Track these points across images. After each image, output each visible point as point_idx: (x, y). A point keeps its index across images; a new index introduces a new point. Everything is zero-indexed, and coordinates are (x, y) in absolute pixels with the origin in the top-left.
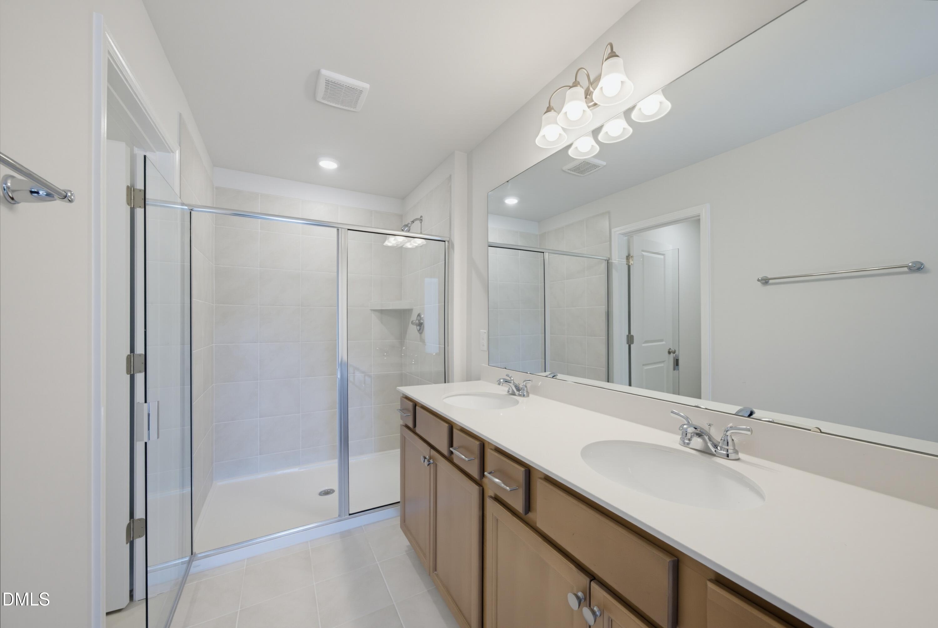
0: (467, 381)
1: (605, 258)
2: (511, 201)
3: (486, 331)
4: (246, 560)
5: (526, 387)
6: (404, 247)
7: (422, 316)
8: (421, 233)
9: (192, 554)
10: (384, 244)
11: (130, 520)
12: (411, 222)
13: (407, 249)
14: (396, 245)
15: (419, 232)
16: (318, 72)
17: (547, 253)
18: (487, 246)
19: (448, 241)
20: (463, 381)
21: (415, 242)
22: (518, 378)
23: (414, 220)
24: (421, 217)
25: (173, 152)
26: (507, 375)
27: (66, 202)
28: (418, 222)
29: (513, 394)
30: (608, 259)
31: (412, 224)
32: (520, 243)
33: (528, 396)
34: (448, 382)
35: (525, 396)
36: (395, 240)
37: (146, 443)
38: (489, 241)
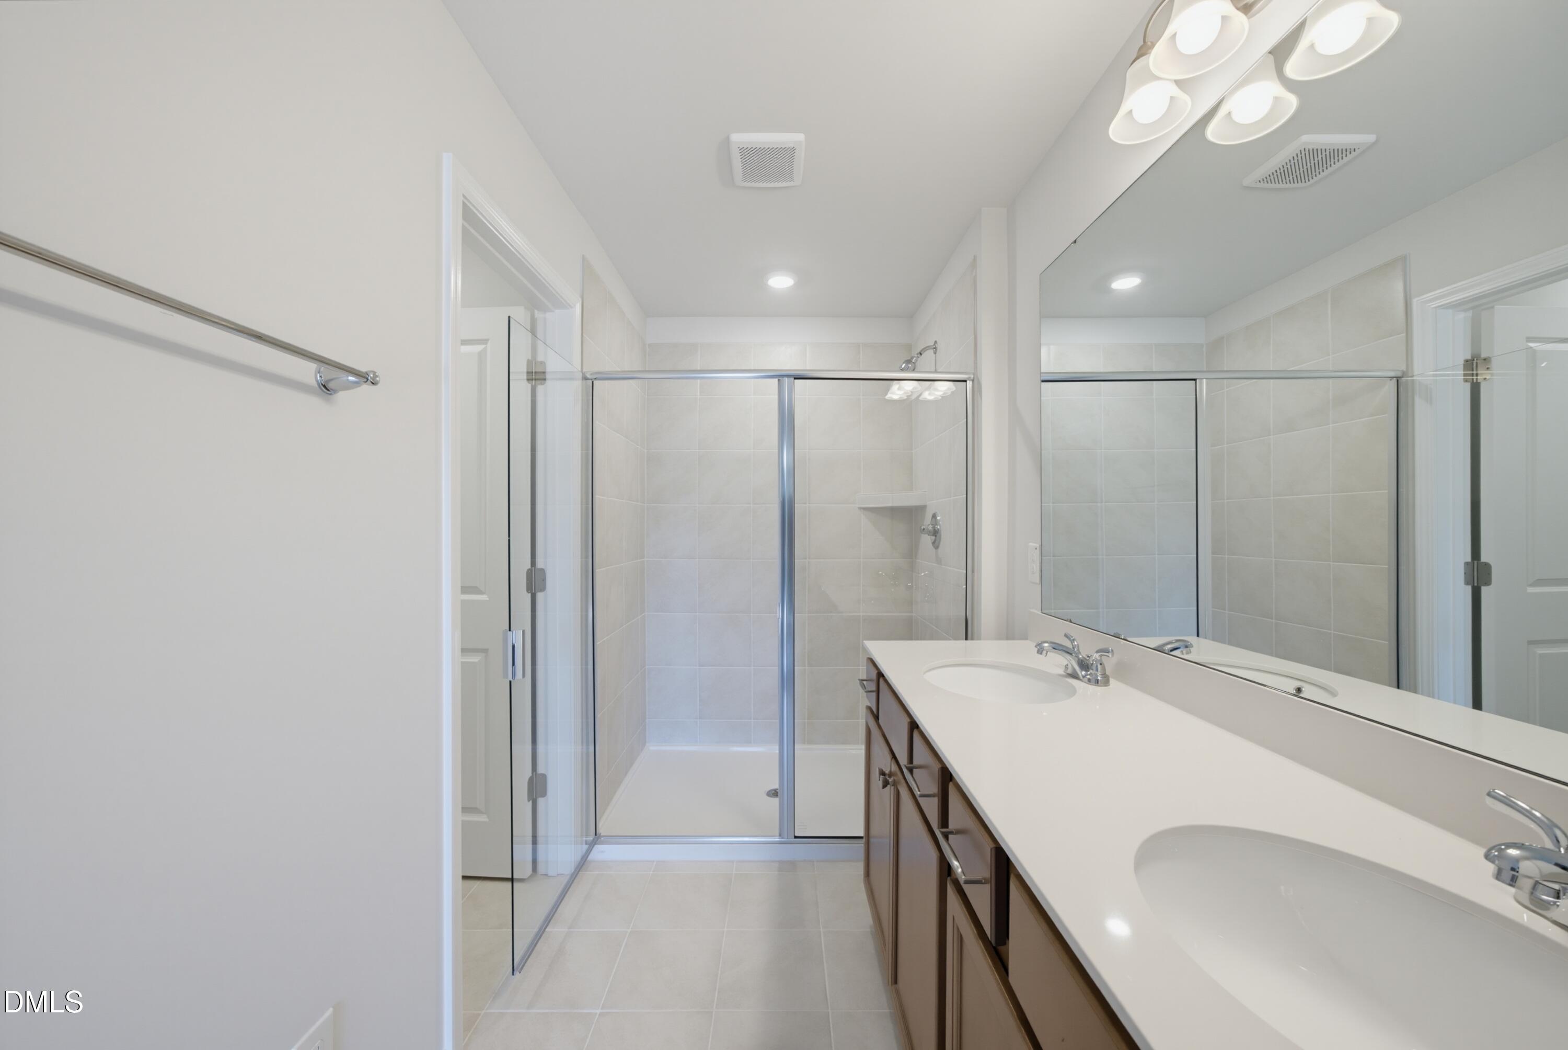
0: (1008, 639)
1: (1392, 374)
2: (1125, 283)
3: (1038, 545)
4: (655, 863)
5: (1101, 664)
6: (921, 398)
7: (938, 518)
8: (936, 372)
9: (596, 835)
10: (887, 397)
11: (532, 773)
12: (917, 354)
13: (927, 402)
14: (906, 398)
15: (933, 370)
16: (726, 143)
17: (1204, 380)
18: (1040, 381)
19: (973, 381)
20: (999, 637)
21: (936, 390)
22: (1088, 645)
23: (922, 351)
24: (936, 342)
25: (571, 307)
26: (1066, 636)
27: (368, 385)
28: (931, 352)
29: (1074, 676)
30: (1399, 374)
31: (918, 357)
32: (1157, 366)
33: (1106, 682)
34: (972, 639)
35: (1099, 682)
36: (899, 389)
37: (510, 682)
38: (1042, 371)
